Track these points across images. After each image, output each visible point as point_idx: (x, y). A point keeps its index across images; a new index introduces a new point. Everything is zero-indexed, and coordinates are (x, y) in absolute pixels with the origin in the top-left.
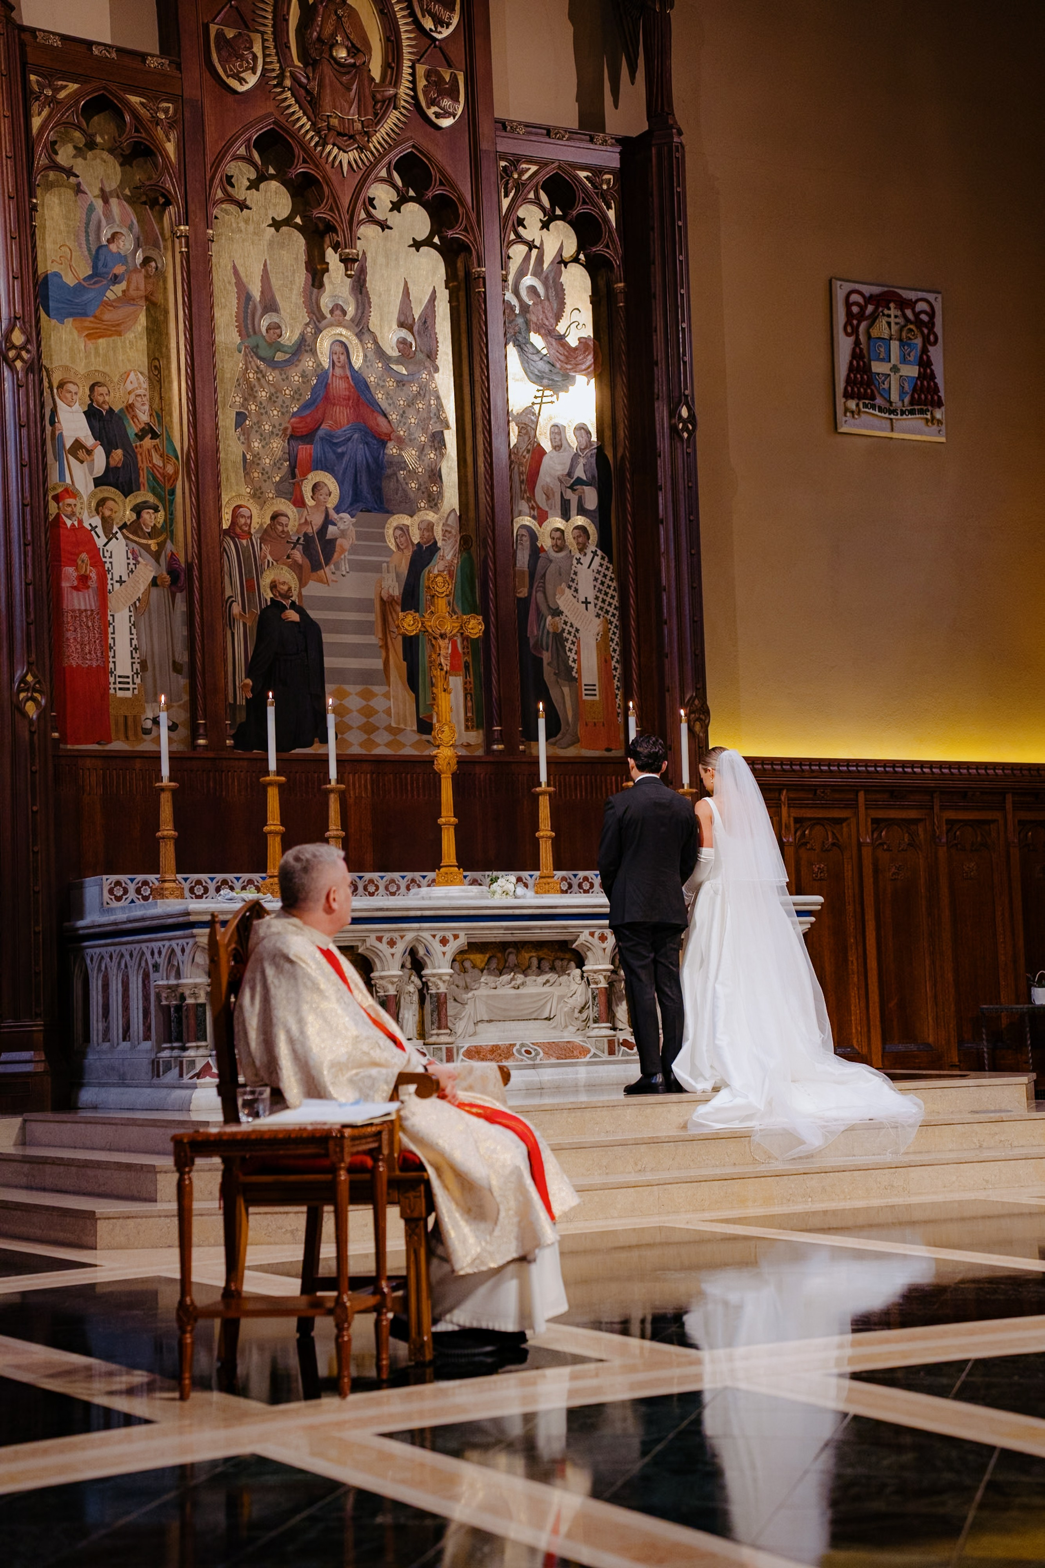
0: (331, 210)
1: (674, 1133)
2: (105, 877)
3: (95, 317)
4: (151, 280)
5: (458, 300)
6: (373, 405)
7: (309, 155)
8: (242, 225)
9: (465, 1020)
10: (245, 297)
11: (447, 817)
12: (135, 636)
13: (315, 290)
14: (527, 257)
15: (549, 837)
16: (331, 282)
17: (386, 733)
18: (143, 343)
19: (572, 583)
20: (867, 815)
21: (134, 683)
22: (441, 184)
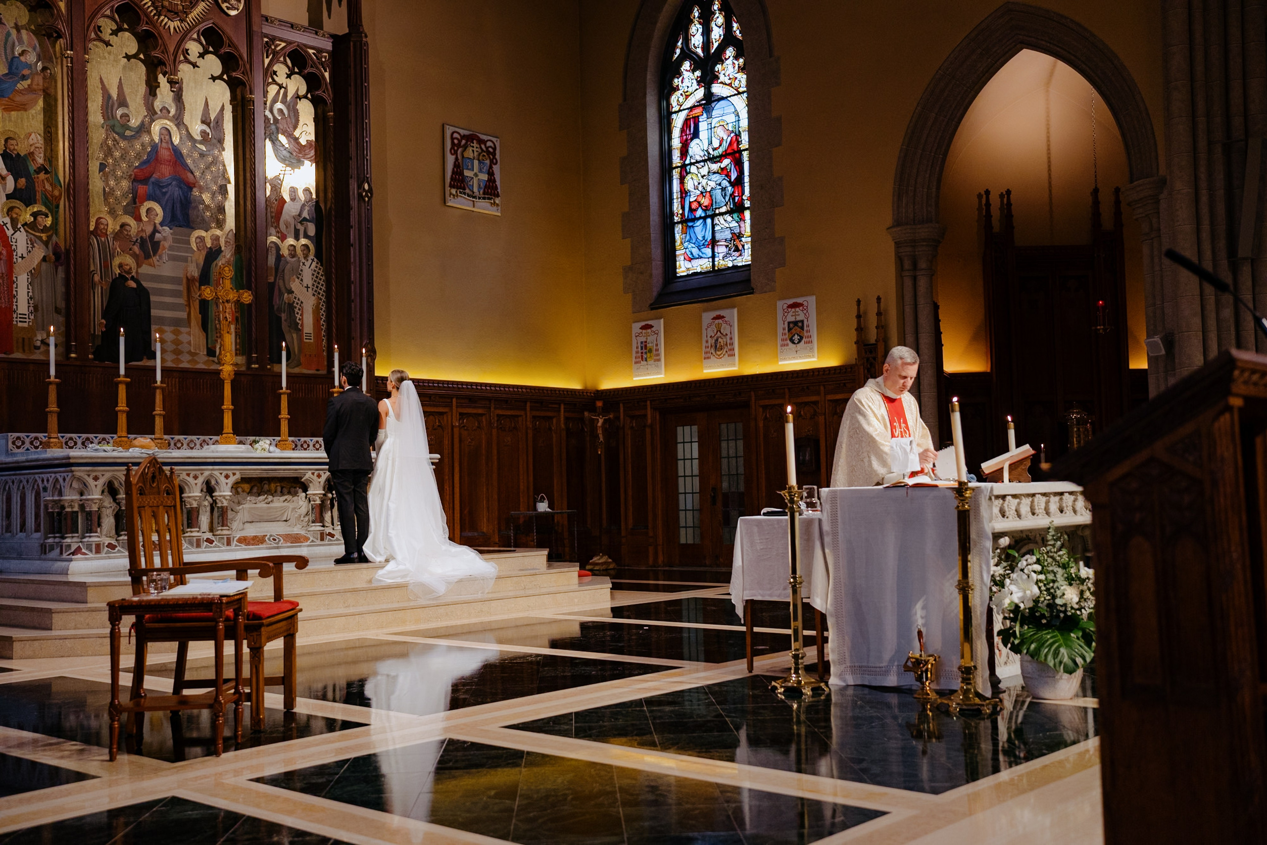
0: (163, 52)
1: (365, 585)
2: (10, 434)
3: (8, 98)
4: (47, 80)
5: (237, 112)
6: (185, 166)
7: (149, 20)
8: (106, 55)
9: (238, 521)
10: (107, 96)
11: (227, 405)
12: (31, 291)
13: (151, 98)
14: (278, 92)
15: (287, 418)
16: (161, 94)
17: (188, 355)
18: (41, 117)
19: (299, 274)
20: (457, 411)
21: (29, 319)
22: (229, 46)
